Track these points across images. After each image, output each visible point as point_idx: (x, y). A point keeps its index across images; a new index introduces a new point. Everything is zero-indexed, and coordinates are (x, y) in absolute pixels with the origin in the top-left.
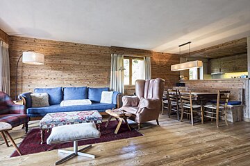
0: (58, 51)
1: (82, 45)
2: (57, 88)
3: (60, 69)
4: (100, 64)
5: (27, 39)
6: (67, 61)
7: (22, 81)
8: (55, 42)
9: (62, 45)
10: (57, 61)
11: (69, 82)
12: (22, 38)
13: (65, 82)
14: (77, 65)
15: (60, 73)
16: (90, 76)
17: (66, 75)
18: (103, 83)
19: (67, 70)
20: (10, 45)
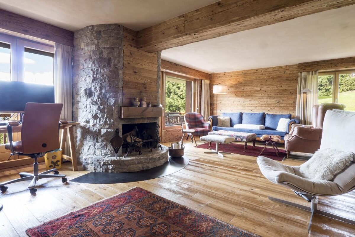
0: (241, 80)
1: (263, 69)
2: (237, 114)
3: (242, 96)
4: (285, 87)
5: (219, 74)
6: (248, 88)
7: (217, 107)
8: (239, 72)
9: (245, 73)
10: (240, 89)
11: (250, 108)
12: (217, 74)
13: (246, 108)
14: (257, 91)
15: (242, 99)
16: (272, 101)
17: (247, 101)
18: (287, 109)
19: (249, 96)
20: (211, 81)
